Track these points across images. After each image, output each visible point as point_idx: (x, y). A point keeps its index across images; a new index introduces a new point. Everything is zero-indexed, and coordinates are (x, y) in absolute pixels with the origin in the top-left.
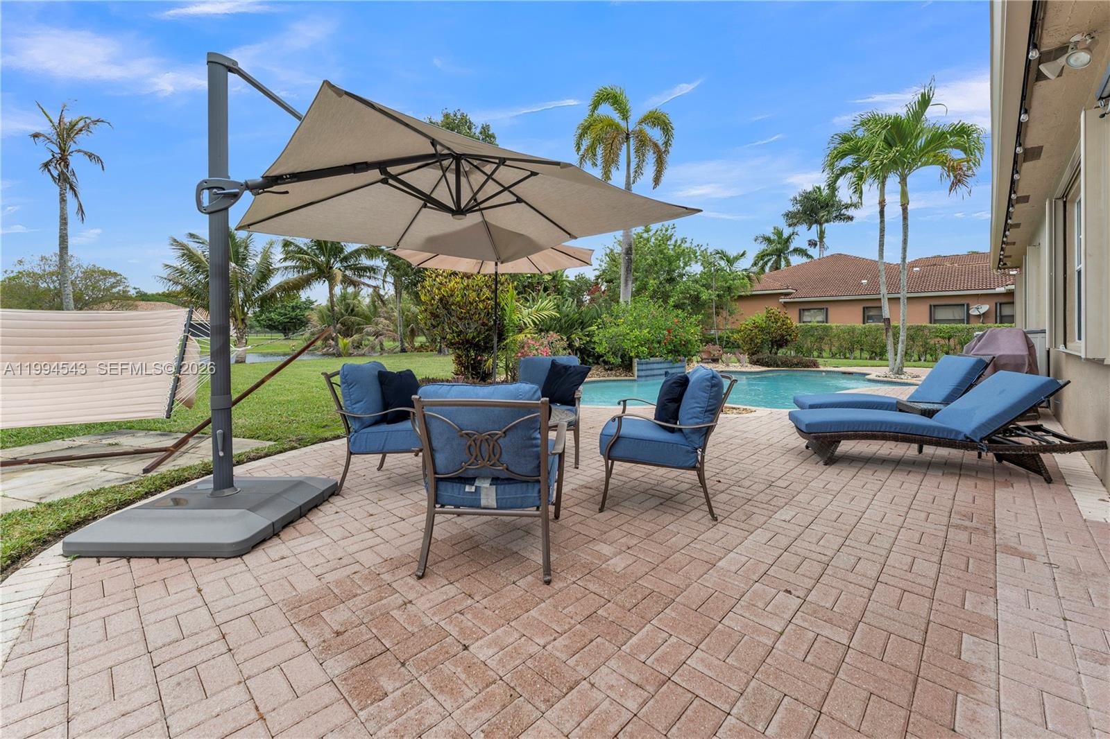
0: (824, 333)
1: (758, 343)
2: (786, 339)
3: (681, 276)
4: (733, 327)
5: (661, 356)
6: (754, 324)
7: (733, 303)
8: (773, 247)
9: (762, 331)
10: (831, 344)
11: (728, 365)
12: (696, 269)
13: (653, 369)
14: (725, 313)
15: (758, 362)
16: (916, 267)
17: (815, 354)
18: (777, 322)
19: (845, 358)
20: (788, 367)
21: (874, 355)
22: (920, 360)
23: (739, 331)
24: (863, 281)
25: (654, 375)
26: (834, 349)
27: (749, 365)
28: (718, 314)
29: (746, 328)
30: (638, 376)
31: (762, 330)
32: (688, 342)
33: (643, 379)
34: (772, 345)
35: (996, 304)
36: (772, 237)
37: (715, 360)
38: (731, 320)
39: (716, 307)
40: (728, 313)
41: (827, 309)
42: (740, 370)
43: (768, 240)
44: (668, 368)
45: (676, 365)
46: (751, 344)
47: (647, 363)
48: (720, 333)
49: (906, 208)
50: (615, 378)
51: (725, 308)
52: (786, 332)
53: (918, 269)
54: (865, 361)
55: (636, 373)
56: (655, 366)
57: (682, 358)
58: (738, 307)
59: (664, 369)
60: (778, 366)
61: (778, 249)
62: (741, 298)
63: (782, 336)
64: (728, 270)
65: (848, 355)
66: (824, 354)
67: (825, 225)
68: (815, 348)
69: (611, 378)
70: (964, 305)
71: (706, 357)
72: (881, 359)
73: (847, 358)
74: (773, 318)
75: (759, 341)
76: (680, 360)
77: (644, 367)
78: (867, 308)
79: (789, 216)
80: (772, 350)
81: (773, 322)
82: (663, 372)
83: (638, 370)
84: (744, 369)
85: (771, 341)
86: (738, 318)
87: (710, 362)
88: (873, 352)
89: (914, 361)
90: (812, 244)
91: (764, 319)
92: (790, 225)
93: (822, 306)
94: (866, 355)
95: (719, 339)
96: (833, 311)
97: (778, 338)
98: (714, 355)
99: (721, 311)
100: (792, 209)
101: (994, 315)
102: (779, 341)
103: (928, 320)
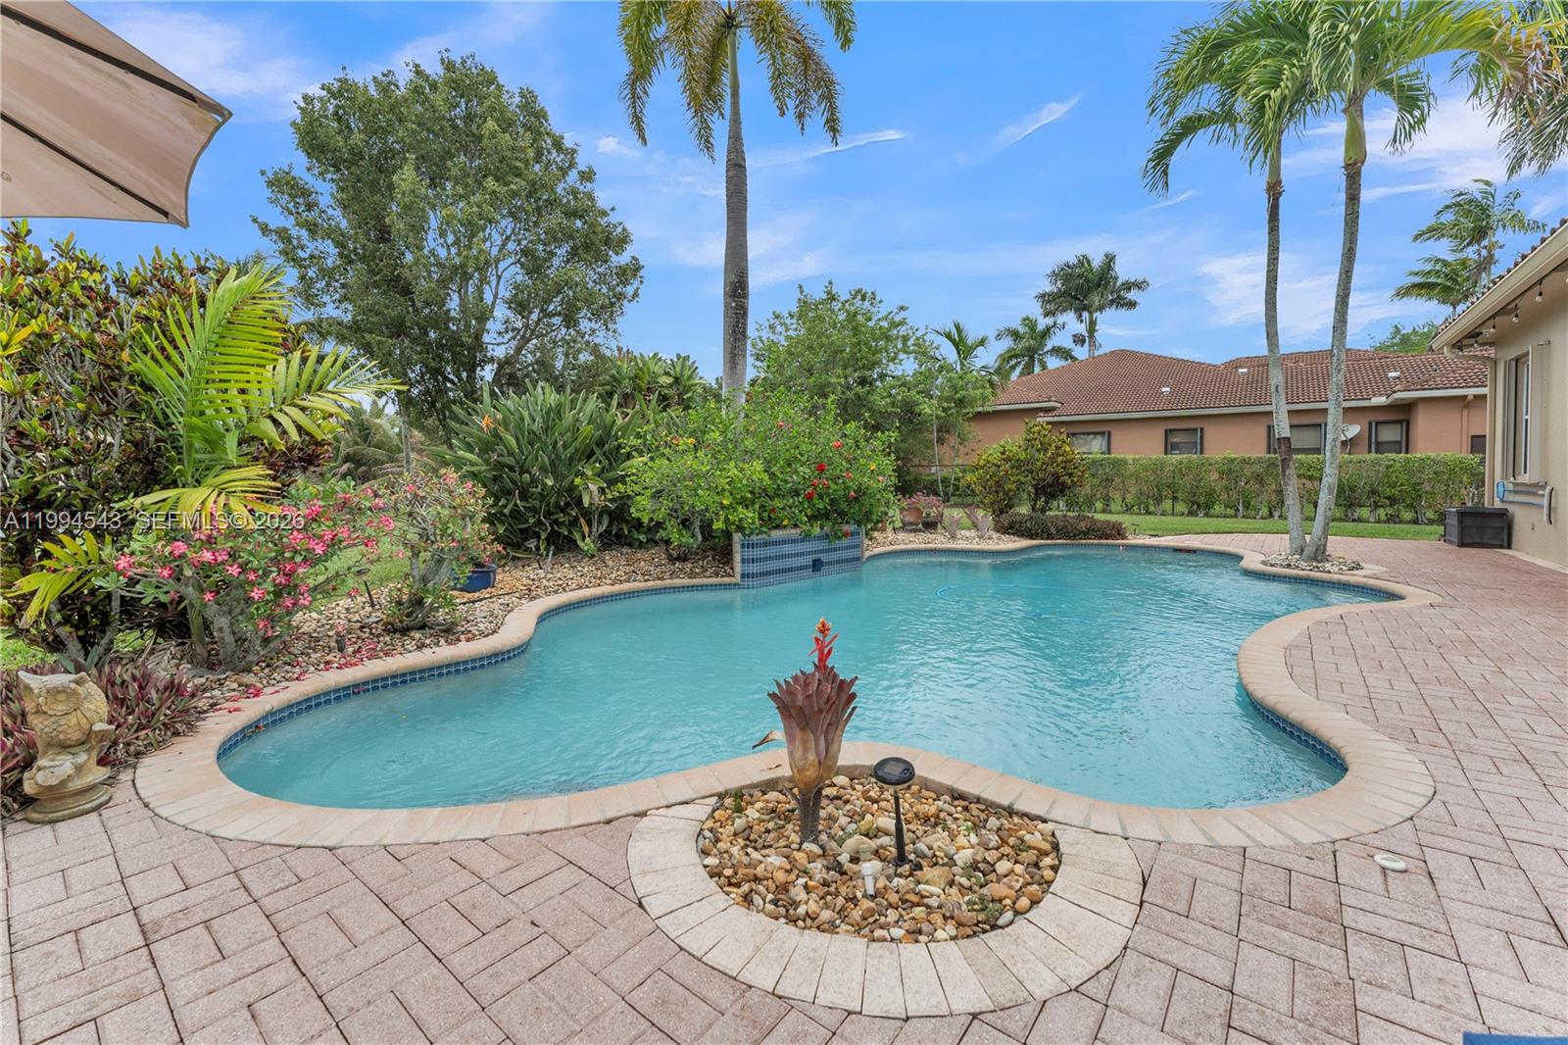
0: (1114, 471)
1: (1010, 490)
2: (1063, 484)
3: (882, 377)
4: (966, 462)
5: (796, 526)
6: (1003, 453)
7: (966, 424)
8: (1024, 343)
9: (1019, 467)
10: (1124, 491)
11: (953, 537)
12: (908, 366)
13: (783, 557)
14: (953, 440)
15: (1011, 528)
16: (1241, 367)
17: (1099, 505)
18: (1046, 450)
19: (1148, 513)
20: (1070, 538)
21: (1195, 507)
22: (1271, 515)
23: (976, 468)
24: (1164, 389)
25: (784, 571)
26: (1129, 498)
27: (995, 535)
28: (941, 441)
29: (988, 462)
30: (743, 576)
31: (1018, 465)
32: (861, 492)
33: (756, 581)
34: (1037, 494)
35: (1370, 423)
36: (1021, 330)
37: (930, 526)
38: (963, 450)
39: (938, 431)
40: (958, 440)
41: (1109, 433)
42: (977, 547)
43: (1016, 335)
44: (822, 551)
45: (838, 543)
46: (997, 492)
47: (766, 544)
48: (945, 472)
49: (1358, 173)
50: (687, 581)
51: (952, 429)
52: (1064, 468)
53: (1245, 370)
54: (1181, 518)
55: (738, 568)
56: (787, 549)
57: (852, 528)
58: (975, 430)
59: (809, 553)
60: (1050, 537)
61: (1029, 346)
62: (980, 416)
63: (1056, 476)
64: (958, 369)
65: (1152, 508)
66: (1113, 507)
67: (1097, 315)
68: (1098, 496)
69: (677, 582)
70: (1320, 425)
71: (911, 520)
72: (1207, 515)
73: (1150, 513)
74: (1037, 442)
75: (1013, 487)
76: (846, 535)
77: (758, 553)
78: (1171, 430)
79: (1045, 298)
80: (1035, 504)
81: (1039, 451)
82: (808, 560)
83: (743, 561)
84: (984, 546)
85: (1035, 487)
86: (974, 446)
87: (920, 531)
88: (1193, 503)
89: (1262, 518)
90: (1079, 340)
91: (1022, 443)
92: (1046, 315)
93: (1101, 428)
94: (1181, 507)
95: (942, 482)
96: (1119, 436)
97: (1050, 480)
98: (928, 515)
99: (947, 436)
100: (1048, 288)
101: (1367, 441)
102: (1050, 486)
103: (1265, 449)
